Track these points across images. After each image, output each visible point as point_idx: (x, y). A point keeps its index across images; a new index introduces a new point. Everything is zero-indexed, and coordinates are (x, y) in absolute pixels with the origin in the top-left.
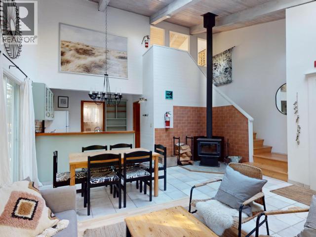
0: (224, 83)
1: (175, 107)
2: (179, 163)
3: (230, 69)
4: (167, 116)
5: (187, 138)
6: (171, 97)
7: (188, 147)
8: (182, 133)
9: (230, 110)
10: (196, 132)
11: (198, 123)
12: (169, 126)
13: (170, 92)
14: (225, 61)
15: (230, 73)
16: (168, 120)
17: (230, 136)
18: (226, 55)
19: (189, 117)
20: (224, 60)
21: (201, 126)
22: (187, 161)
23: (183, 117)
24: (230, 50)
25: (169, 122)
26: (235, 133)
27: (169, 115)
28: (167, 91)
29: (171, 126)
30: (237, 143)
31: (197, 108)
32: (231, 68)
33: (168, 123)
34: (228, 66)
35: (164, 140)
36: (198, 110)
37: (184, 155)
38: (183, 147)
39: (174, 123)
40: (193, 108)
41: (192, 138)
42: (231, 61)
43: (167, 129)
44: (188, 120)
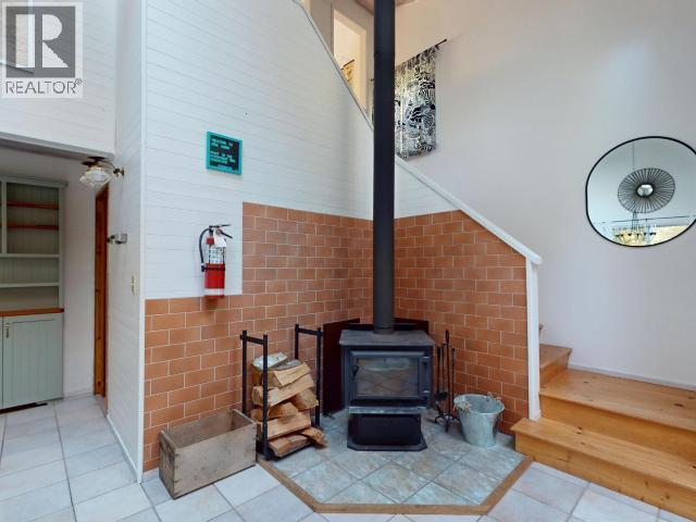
0: (412, 154)
1: (249, 208)
2: (264, 450)
3: (429, 109)
4: (211, 242)
5: (298, 330)
6: (235, 166)
7: (304, 368)
8: (281, 311)
9: (449, 228)
10: (332, 306)
11: (339, 274)
12: (221, 285)
13: (228, 141)
14: (414, 88)
15: (430, 122)
16: (216, 260)
17: (450, 319)
18: (418, 70)
19: (305, 250)
20: (410, 86)
21: (350, 283)
22: (298, 432)
23: (285, 250)
24: (429, 54)
25: (221, 269)
26: (470, 309)
27: (219, 241)
28: (213, 137)
29: (234, 285)
30: (474, 346)
31: (334, 219)
32: (433, 107)
33: (215, 275)
34: (423, 102)
35: (197, 348)
36: (338, 227)
37: (288, 407)
38: (282, 376)
39: (246, 275)
40: (320, 217)
41: (317, 333)
42: (432, 85)
43: (211, 302)
44: (302, 263)
